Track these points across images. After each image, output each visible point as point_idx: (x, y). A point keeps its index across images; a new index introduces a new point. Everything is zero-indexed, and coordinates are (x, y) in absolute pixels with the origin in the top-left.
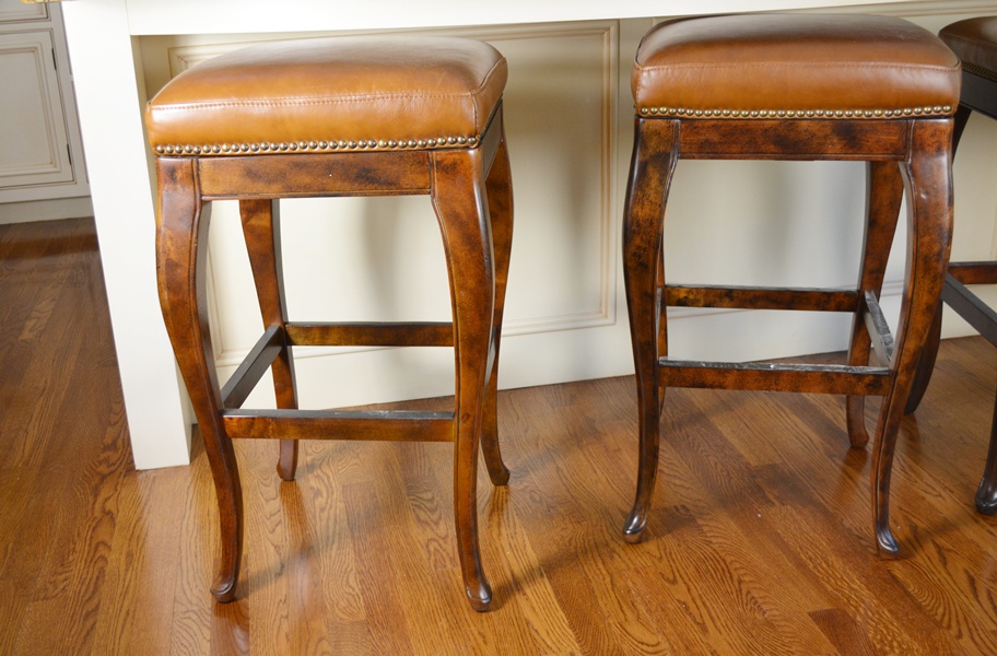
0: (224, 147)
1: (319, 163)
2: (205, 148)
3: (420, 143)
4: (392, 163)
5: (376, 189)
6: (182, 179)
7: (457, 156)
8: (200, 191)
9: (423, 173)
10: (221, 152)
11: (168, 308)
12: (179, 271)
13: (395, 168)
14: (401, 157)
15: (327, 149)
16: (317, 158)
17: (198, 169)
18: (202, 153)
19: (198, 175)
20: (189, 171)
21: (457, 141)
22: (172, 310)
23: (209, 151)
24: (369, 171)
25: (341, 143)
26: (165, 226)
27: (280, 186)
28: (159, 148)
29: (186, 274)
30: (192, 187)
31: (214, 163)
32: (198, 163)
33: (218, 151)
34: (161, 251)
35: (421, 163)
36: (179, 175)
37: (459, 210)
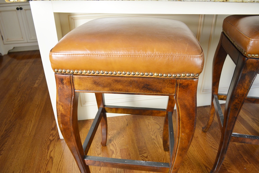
0: (84, 71)
1: (126, 81)
2: (76, 71)
3: (173, 75)
4: (160, 83)
5: (151, 92)
6: (66, 83)
7: (189, 82)
8: (74, 88)
9: (173, 88)
10: (83, 74)
11: (63, 130)
12: (66, 118)
13: (161, 85)
14: (164, 81)
15: (131, 75)
16: (126, 79)
17: (73, 80)
18: (74, 73)
19: (73, 82)
20: (69, 80)
21: (190, 75)
22: (64, 130)
23: (78, 73)
24: (148, 85)
25: (137, 73)
26: (60, 101)
27: (108, 89)
28: (56, 70)
29: (69, 119)
30: (70, 87)
31: (80, 78)
32: (73, 77)
33: (82, 73)
34: (58, 110)
35: (173, 84)
36: (65, 81)
37: (187, 103)
